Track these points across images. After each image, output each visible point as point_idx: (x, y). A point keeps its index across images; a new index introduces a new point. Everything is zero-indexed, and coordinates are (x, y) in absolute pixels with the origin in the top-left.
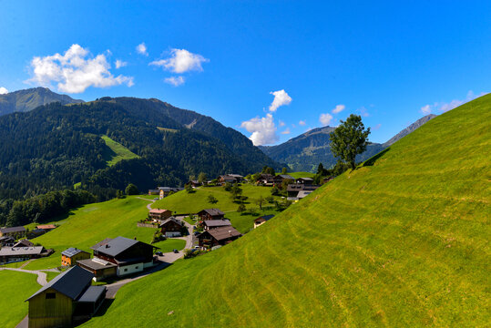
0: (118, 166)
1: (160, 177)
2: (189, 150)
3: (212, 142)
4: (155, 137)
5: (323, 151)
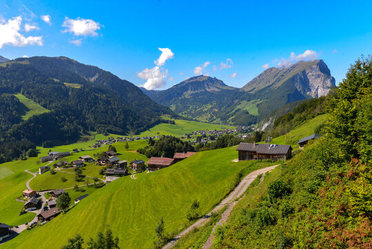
0: (30, 121)
1: (65, 127)
2: (90, 102)
3: (108, 95)
4: (63, 92)
5: (197, 95)
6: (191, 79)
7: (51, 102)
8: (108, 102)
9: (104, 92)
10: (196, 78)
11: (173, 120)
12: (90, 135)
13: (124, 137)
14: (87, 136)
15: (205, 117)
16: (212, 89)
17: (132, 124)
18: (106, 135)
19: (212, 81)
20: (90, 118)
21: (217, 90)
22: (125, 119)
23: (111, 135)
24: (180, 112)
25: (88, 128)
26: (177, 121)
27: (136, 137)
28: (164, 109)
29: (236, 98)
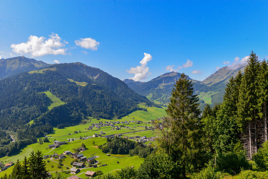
0: (52, 111)
1: (73, 114)
2: (90, 96)
3: (103, 91)
4: (74, 89)
5: (169, 86)
6: (165, 74)
7: (66, 97)
8: (102, 96)
9: (100, 88)
10: (169, 73)
11: (145, 108)
12: (88, 119)
13: (109, 121)
14: (86, 120)
17: (117, 112)
18: (98, 119)
20: (90, 107)
22: (112, 108)
23: (102, 120)
24: (155, 99)
25: (87, 114)
26: (149, 109)
27: (117, 120)
28: (142, 99)
29: (197, 89)
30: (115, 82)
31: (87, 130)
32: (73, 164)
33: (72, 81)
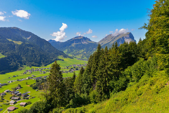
1: (12, 64)
2: (25, 51)
4: (13, 46)
5: (78, 45)
6: (76, 37)
7: (6, 51)
8: (33, 51)
9: (32, 46)
10: (78, 37)
11: (63, 59)
12: (23, 67)
13: (38, 68)
14: (22, 68)
15: (80, 56)
16: (84, 43)
17: (44, 61)
18: (31, 67)
19: (85, 39)
20: (24, 59)
21: (87, 43)
22: (41, 59)
23: (33, 67)
24: (69, 53)
25: (22, 64)
26: (65, 59)
27: (44, 67)
28: (61, 53)
29: (95, 47)
30: (42, 41)
31: (22, 75)
32: (12, 98)
33: (10, 40)
